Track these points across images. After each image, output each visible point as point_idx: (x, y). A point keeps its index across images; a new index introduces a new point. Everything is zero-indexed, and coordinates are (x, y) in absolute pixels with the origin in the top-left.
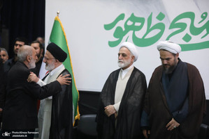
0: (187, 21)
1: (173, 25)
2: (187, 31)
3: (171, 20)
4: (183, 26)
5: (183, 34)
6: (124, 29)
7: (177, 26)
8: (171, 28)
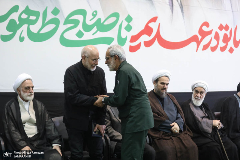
0: (80, 18)
1: (67, 22)
2: (80, 27)
3: (66, 16)
4: (76, 22)
5: (76, 30)
6: (18, 23)
7: (71, 22)
8: (65, 23)
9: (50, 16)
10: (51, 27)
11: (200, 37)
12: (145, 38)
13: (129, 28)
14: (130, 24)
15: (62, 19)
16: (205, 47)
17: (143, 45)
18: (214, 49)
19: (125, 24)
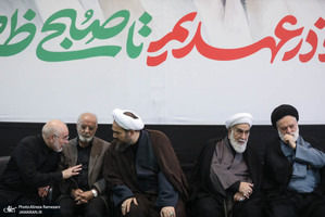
0: (67, 21)
1: (47, 27)
2: (67, 34)
3: (45, 20)
4: (61, 28)
5: (61, 38)
7: (53, 27)
8: (44, 30)
9: (22, 22)
10: (23, 36)
11: (278, 40)
12: (175, 44)
13: (145, 32)
14: (149, 25)
15: (38, 24)
16: (288, 56)
17: (170, 55)
18: (305, 58)
19: (139, 26)
